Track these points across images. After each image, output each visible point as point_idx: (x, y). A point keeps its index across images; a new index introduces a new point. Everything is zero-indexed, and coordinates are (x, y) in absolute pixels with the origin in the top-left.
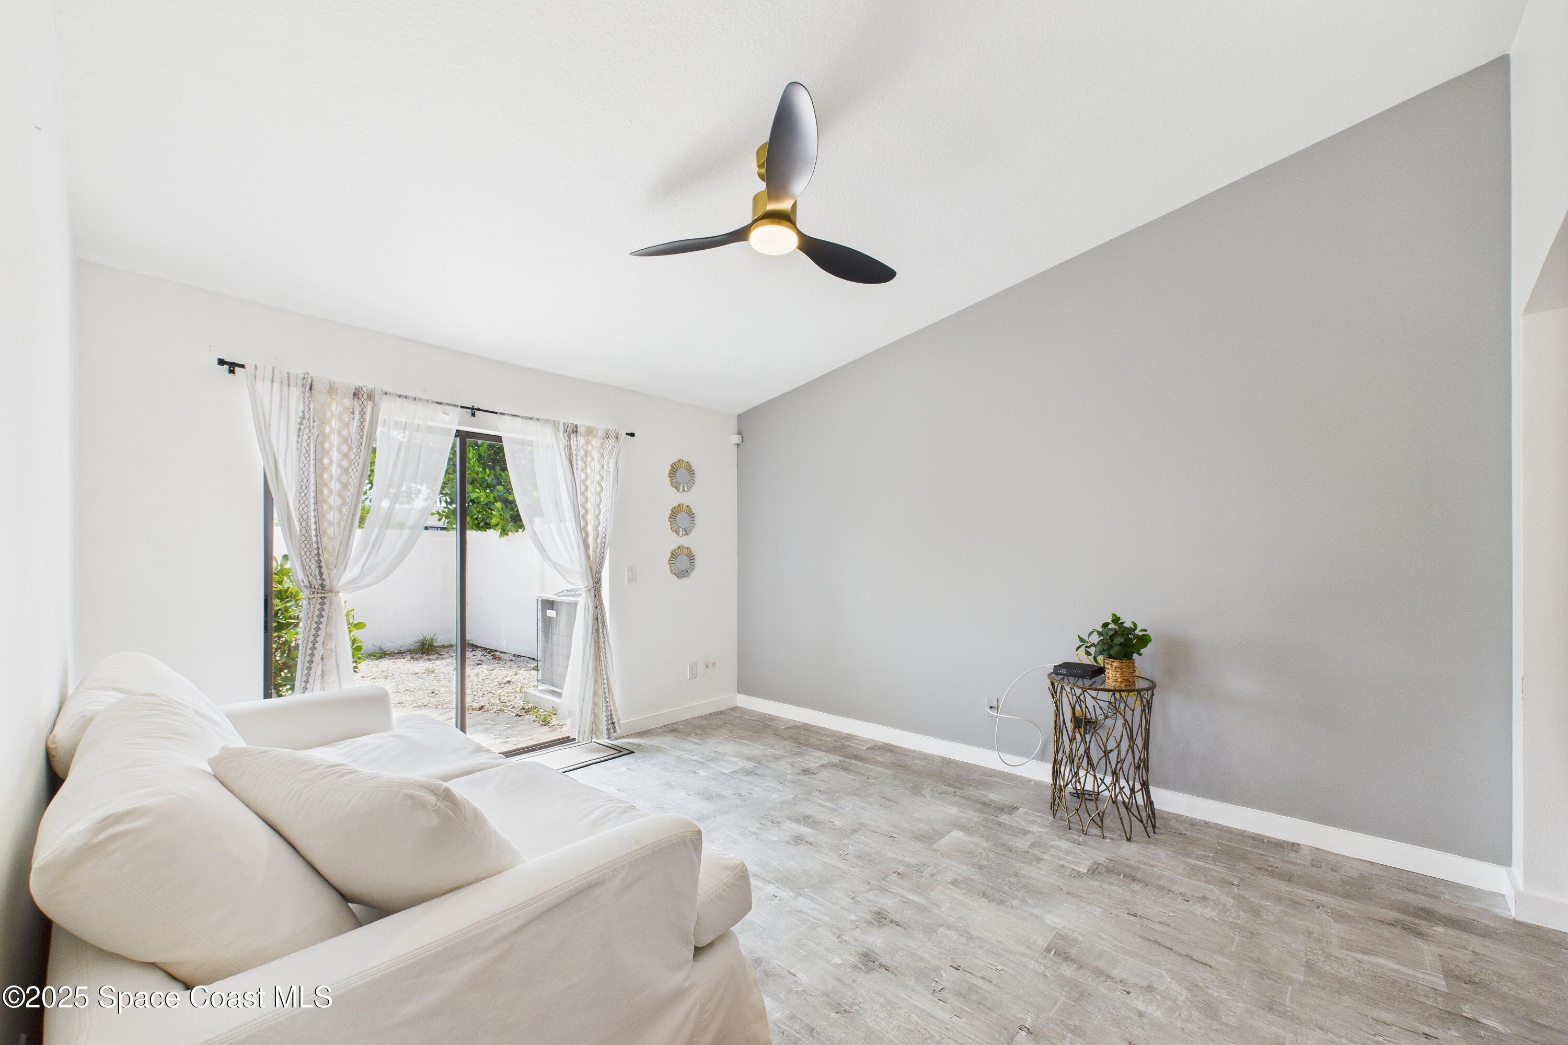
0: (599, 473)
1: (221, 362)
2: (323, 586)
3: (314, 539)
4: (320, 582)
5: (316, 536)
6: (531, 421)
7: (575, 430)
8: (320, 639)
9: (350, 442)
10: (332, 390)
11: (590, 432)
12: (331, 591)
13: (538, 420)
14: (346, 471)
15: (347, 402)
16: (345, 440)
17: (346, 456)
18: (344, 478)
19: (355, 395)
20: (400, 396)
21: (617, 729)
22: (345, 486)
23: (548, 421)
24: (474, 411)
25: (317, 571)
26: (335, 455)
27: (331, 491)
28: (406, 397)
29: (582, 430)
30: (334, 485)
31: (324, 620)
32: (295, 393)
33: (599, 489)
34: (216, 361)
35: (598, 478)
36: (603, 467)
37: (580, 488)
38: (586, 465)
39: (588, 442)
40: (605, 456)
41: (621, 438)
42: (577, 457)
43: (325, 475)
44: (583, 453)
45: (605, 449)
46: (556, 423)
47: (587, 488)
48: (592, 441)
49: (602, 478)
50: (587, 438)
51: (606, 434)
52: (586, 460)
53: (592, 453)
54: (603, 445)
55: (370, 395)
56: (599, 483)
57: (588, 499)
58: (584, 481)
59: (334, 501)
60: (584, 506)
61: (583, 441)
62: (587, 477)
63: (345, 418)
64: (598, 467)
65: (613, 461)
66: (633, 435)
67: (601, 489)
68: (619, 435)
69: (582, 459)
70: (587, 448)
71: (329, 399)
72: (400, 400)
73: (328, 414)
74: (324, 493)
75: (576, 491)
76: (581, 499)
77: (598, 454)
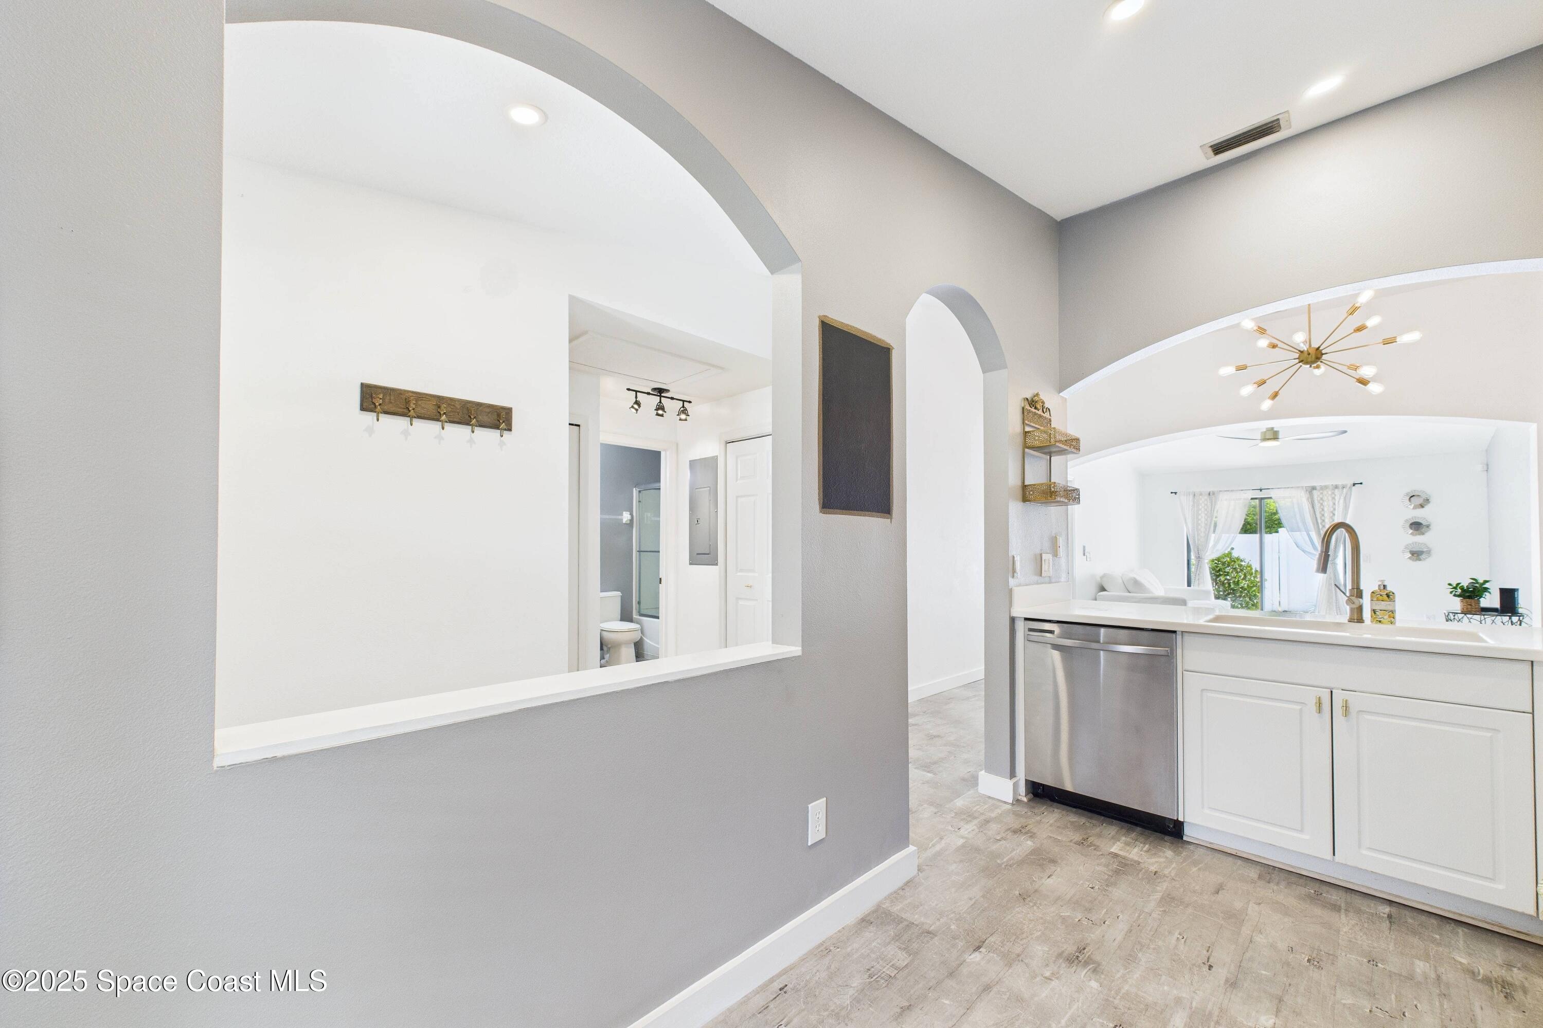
0: (1332, 507)
1: (1172, 493)
3: (1197, 542)
4: (1199, 556)
5: (1199, 540)
6: (1289, 489)
7: (1314, 488)
8: (1198, 573)
10: (1201, 494)
11: (1325, 488)
12: (1202, 558)
13: (1292, 488)
14: (1207, 520)
15: (1206, 497)
16: (1206, 510)
17: (1206, 514)
18: (1206, 522)
19: (1209, 494)
20: (1226, 491)
22: (1206, 524)
23: (1298, 487)
24: (1261, 490)
25: (1198, 553)
26: (1203, 515)
28: (1228, 491)
29: (1318, 488)
30: (1203, 525)
31: (1199, 567)
32: (1191, 497)
33: (1331, 515)
35: (1332, 509)
36: (1334, 504)
37: (1318, 516)
38: (1322, 504)
39: (1322, 493)
40: (1336, 498)
41: (1348, 487)
42: (1316, 502)
43: (1200, 522)
44: (1319, 499)
45: (1335, 495)
46: (1302, 487)
47: (1323, 515)
48: (1325, 492)
49: (1335, 509)
50: (1321, 491)
51: (1336, 487)
52: (1321, 502)
53: (1325, 498)
54: (1333, 493)
55: (1214, 494)
56: (1332, 512)
57: (1324, 521)
58: (1320, 513)
59: (1203, 530)
60: (1321, 524)
61: (1319, 494)
62: (1323, 510)
63: (1206, 502)
64: (1331, 504)
65: (1342, 501)
66: (1361, 483)
67: (1334, 515)
68: (1346, 486)
69: (1319, 502)
70: (1321, 496)
71: (1201, 497)
72: (1225, 492)
73: (1201, 502)
74: (1200, 527)
75: (1316, 518)
76: (1319, 521)
77: (1330, 498)
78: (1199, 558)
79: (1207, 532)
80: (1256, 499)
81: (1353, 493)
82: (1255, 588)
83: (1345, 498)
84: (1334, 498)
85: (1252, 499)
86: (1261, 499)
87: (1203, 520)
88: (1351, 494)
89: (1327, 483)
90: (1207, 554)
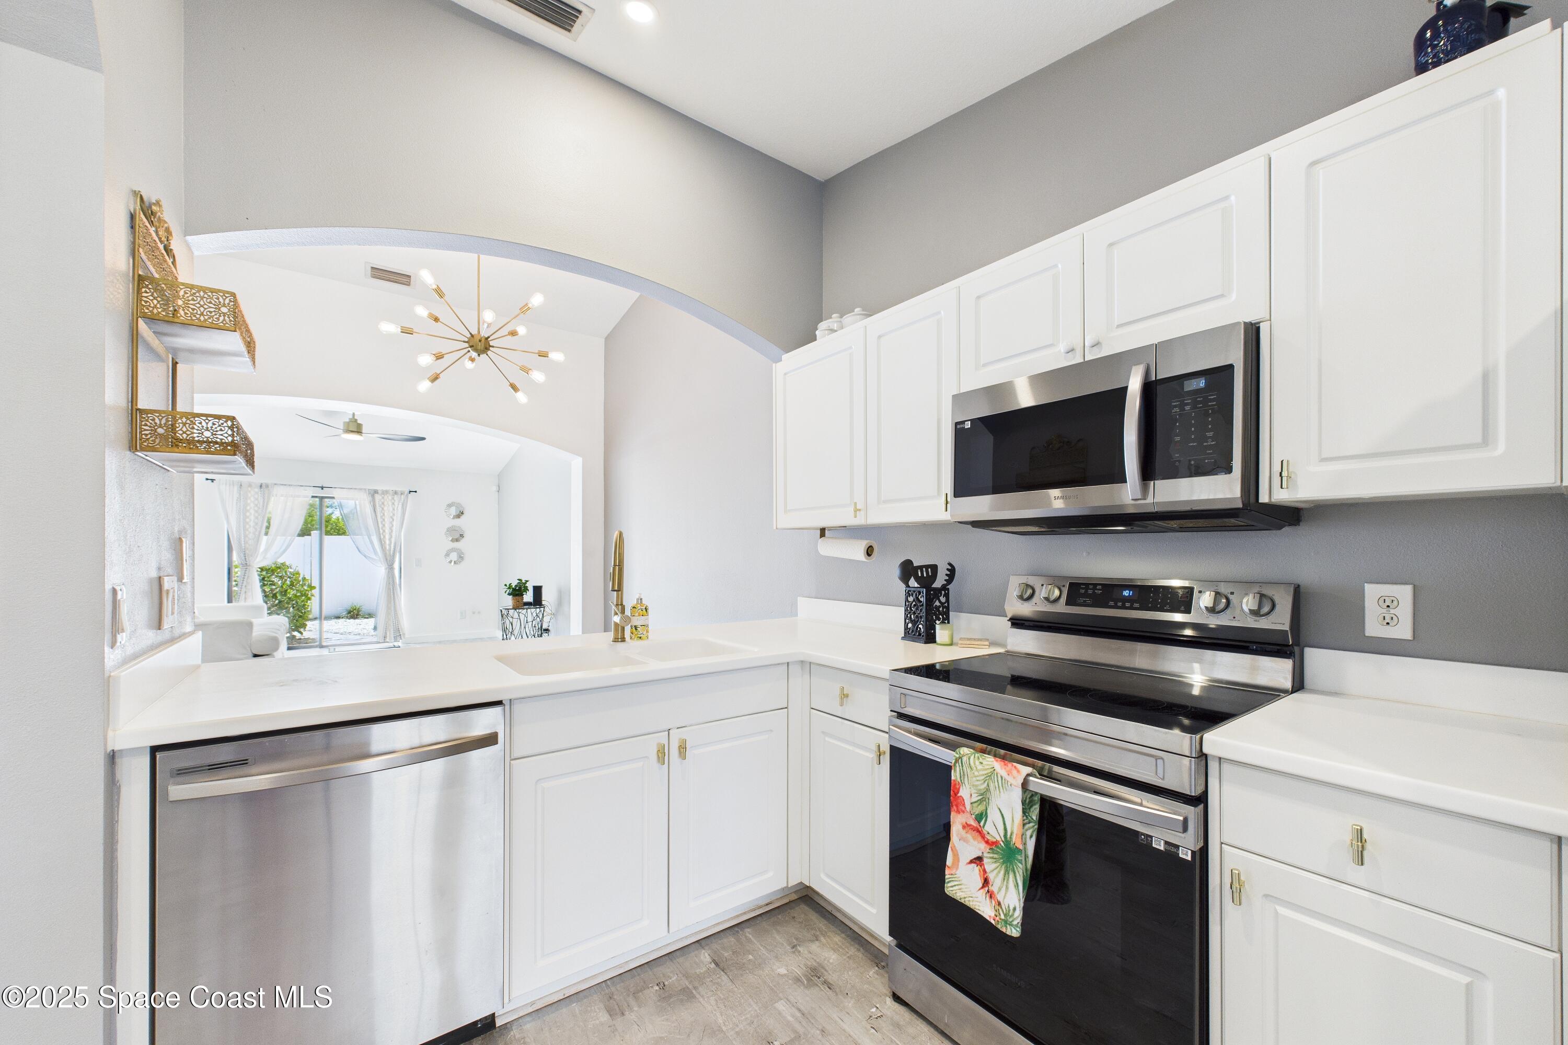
0: (392, 512)
1: (207, 479)
2: (246, 564)
3: (243, 545)
4: (245, 562)
5: (244, 544)
6: (351, 490)
7: (376, 492)
8: (244, 585)
9: (258, 506)
10: (250, 485)
11: (385, 492)
12: (249, 566)
13: (355, 489)
14: (257, 518)
15: (256, 490)
16: (256, 505)
17: (256, 511)
18: (256, 520)
19: (261, 486)
20: (283, 485)
21: (402, 638)
22: (257, 524)
23: (361, 489)
24: (322, 488)
25: (244, 558)
26: (252, 511)
27: (250, 526)
28: (285, 485)
29: (380, 492)
30: (252, 524)
31: (246, 577)
32: (236, 488)
33: (391, 520)
34: (205, 479)
35: (391, 515)
36: (394, 509)
37: (380, 520)
38: (383, 509)
39: (383, 498)
40: (395, 503)
41: (405, 494)
42: (377, 505)
43: (248, 520)
44: (380, 503)
45: (394, 500)
46: (365, 489)
47: (384, 520)
48: (386, 497)
49: (394, 515)
50: (383, 496)
51: (396, 493)
52: (382, 506)
53: (386, 503)
54: (393, 499)
55: (267, 486)
56: (391, 517)
57: (384, 525)
58: (381, 517)
59: (251, 530)
60: (382, 529)
61: (381, 497)
62: (384, 515)
63: (256, 496)
64: (391, 509)
65: (400, 506)
66: (416, 492)
67: (393, 520)
68: (404, 493)
69: (380, 506)
70: (383, 500)
71: (249, 489)
72: (282, 487)
73: (249, 495)
74: (247, 526)
75: (377, 522)
76: (380, 526)
77: (390, 503)
78: (246, 565)
79: (257, 533)
80: (316, 497)
81: (409, 502)
82: (303, 598)
83: (403, 504)
84: (393, 504)
85: (313, 497)
86: (322, 498)
87: (252, 517)
88: (407, 501)
89: (388, 489)
90: (258, 560)
